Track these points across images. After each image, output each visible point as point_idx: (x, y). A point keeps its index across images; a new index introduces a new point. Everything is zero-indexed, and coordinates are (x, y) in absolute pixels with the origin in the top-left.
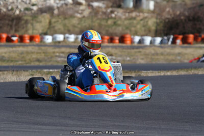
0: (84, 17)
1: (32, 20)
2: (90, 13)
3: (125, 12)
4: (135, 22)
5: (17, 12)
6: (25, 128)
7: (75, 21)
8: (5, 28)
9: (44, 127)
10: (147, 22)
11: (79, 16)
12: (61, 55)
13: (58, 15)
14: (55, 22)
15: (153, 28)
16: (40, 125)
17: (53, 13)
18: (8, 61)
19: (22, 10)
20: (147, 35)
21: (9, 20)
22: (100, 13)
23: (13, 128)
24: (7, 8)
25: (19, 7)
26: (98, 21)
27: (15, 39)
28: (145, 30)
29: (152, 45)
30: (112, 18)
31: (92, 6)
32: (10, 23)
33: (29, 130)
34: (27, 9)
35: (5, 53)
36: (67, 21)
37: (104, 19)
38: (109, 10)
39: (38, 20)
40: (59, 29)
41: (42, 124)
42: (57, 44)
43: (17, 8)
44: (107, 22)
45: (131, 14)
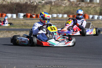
0: (66, 6)
1: (42, 7)
2: (69, 4)
3: (86, 4)
4: (90, 8)
5: (35, 4)
6: (38, 58)
7: (62, 8)
8: (30, 11)
9: (47, 58)
10: (96, 8)
11: (64, 5)
12: (55, 23)
13: (54, 5)
14: (53, 8)
15: (99, 11)
16: (45, 57)
17: (52, 4)
18: (31, 26)
19: (38, 2)
20: (96, 15)
21: (31, 7)
22: (74, 4)
23: (32, 58)
24: (31, 2)
25: (36, 1)
26: (73, 8)
27: (34, 16)
28: (95, 13)
29: (98, 19)
30: (79, 6)
31: (70, 1)
32: (32, 9)
33: (39, 59)
34: (40, 2)
35: (29, 23)
36: (58, 8)
37: (75, 7)
38: (78, 3)
39: (45, 7)
40: (55, 12)
41: (46, 56)
42: (54, 19)
43: (35, 2)
44: (77, 8)
45: (88, 5)
